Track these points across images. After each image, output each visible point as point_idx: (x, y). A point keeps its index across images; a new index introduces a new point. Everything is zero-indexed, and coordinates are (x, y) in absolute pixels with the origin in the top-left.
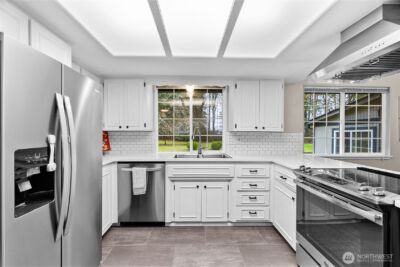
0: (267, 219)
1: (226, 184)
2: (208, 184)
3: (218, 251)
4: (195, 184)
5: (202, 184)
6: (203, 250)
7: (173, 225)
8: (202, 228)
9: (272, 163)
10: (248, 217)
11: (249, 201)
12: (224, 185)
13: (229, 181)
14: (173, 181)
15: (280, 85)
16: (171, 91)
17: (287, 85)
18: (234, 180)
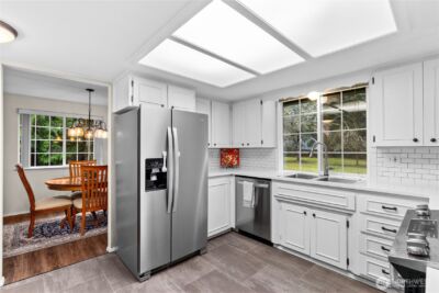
1: (344, 218)
2: (319, 214)
4: (302, 209)
5: (310, 212)
7: (280, 248)
8: (312, 264)
11: (381, 252)
13: (350, 215)
14: (279, 201)
16: (296, 102)
18: (356, 216)
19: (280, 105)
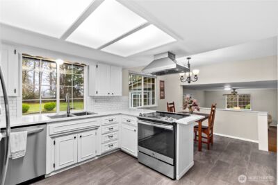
0: (117, 147)
1: (95, 131)
2: (82, 134)
3: (98, 174)
4: (72, 136)
5: (78, 135)
6: (88, 179)
7: (53, 174)
9: (120, 114)
10: (108, 149)
11: (109, 139)
12: (93, 132)
13: (97, 129)
15: (121, 69)
17: (124, 69)
18: (100, 128)
19: (22, 59)
